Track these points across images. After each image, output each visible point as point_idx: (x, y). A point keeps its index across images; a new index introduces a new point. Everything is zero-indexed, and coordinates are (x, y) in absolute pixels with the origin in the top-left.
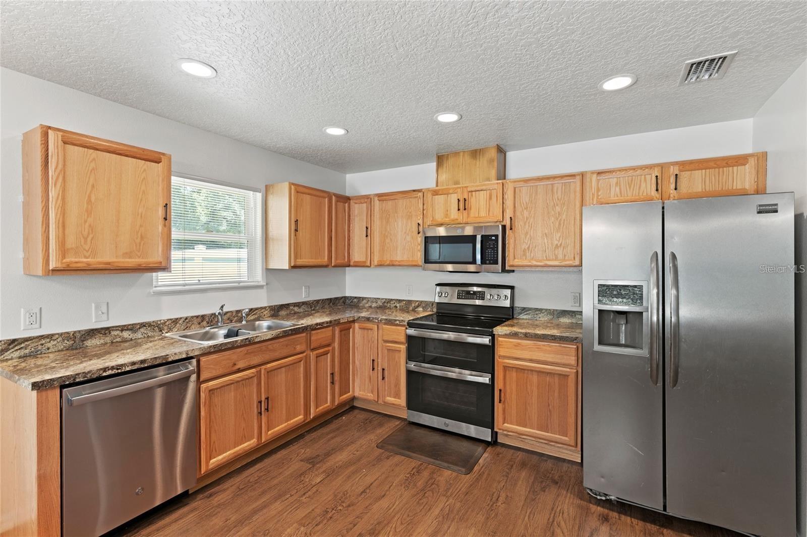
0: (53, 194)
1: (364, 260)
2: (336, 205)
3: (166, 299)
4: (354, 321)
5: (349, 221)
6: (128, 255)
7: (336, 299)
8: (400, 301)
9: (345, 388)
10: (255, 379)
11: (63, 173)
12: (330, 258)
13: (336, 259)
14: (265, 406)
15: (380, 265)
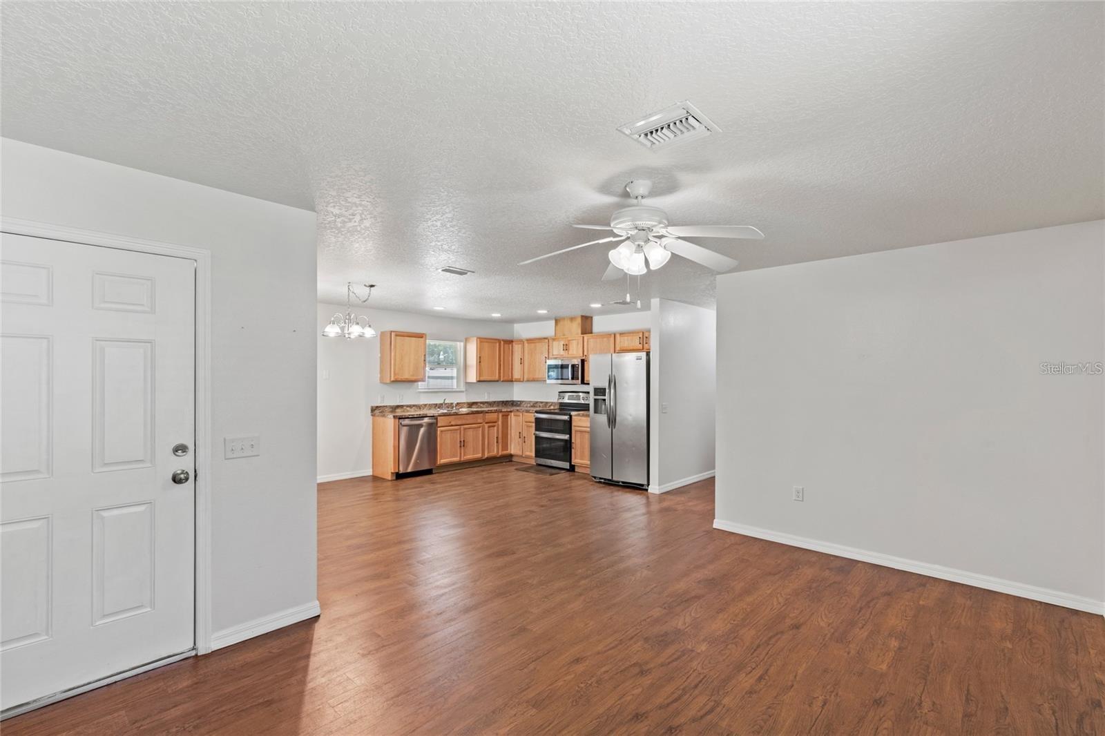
0: (393, 354)
1: (519, 377)
2: (504, 346)
3: (422, 394)
4: (511, 412)
5: (512, 354)
6: (413, 375)
7: (507, 401)
8: (542, 402)
9: (505, 447)
10: (459, 431)
11: (395, 347)
12: (500, 376)
13: (503, 377)
14: (463, 444)
15: (528, 381)
